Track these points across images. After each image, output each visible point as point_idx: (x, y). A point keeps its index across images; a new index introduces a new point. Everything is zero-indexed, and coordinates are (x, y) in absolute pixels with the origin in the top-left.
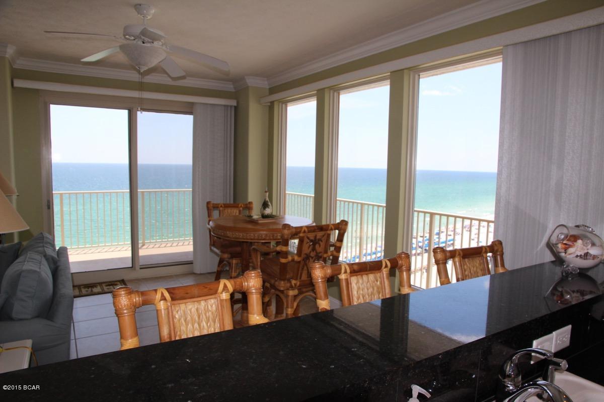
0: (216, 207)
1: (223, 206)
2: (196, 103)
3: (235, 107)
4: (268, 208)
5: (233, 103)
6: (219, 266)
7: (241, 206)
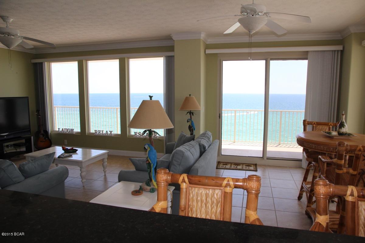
0: (310, 123)
1: (316, 123)
2: (310, 51)
3: (341, 51)
4: (344, 127)
5: (340, 48)
6: (308, 166)
7: (331, 125)
